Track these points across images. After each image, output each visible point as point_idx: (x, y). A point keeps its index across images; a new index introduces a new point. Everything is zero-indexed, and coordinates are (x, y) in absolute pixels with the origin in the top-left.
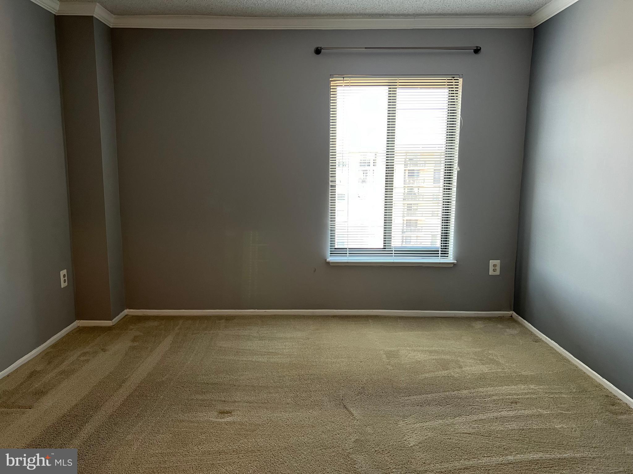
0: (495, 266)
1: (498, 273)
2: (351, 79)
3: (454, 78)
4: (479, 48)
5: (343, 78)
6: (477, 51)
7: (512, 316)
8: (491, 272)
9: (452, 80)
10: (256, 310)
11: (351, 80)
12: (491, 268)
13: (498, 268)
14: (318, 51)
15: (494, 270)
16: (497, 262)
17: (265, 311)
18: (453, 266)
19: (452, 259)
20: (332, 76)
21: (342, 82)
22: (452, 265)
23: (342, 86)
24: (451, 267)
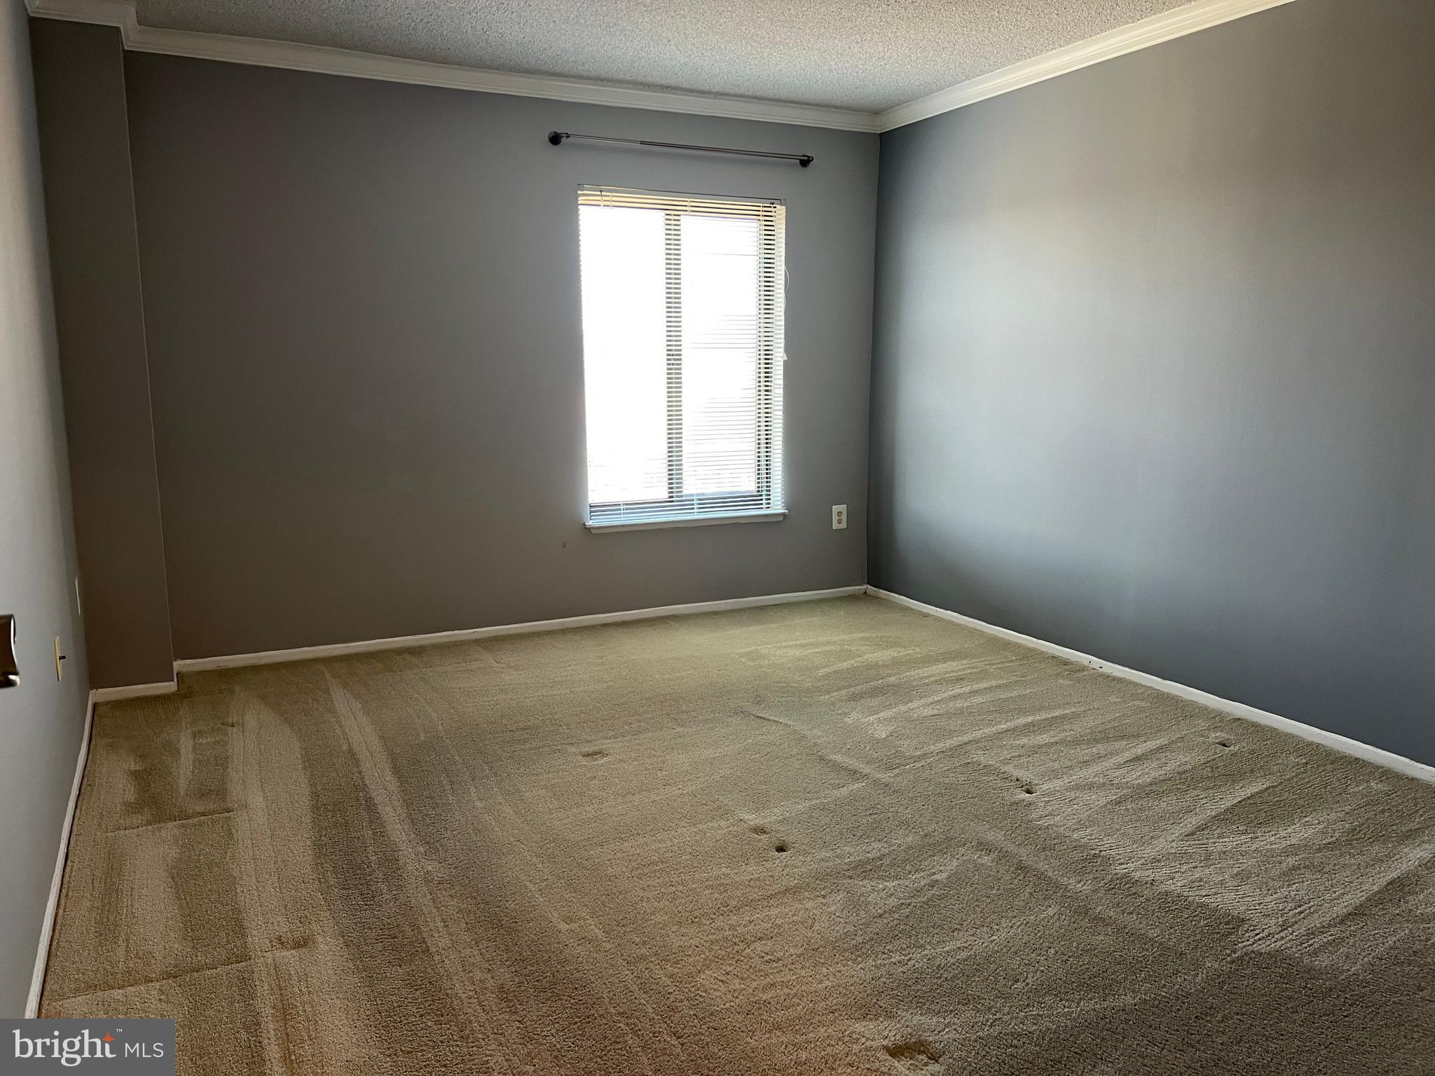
0: (839, 513)
1: (844, 525)
2: (614, 194)
3: (773, 204)
4: (811, 159)
5: (601, 192)
6: (805, 162)
7: (865, 593)
8: (835, 526)
9: (771, 207)
10: (456, 632)
11: (614, 196)
12: (835, 518)
13: (844, 517)
14: (555, 139)
15: (839, 522)
16: (843, 508)
17: (474, 632)
18: (784, 518)
19: (780, 507)
20: (580, 186)
21: (599, 198)
22: (781, 518)
23: (600, 205)
24: (779, 521)
